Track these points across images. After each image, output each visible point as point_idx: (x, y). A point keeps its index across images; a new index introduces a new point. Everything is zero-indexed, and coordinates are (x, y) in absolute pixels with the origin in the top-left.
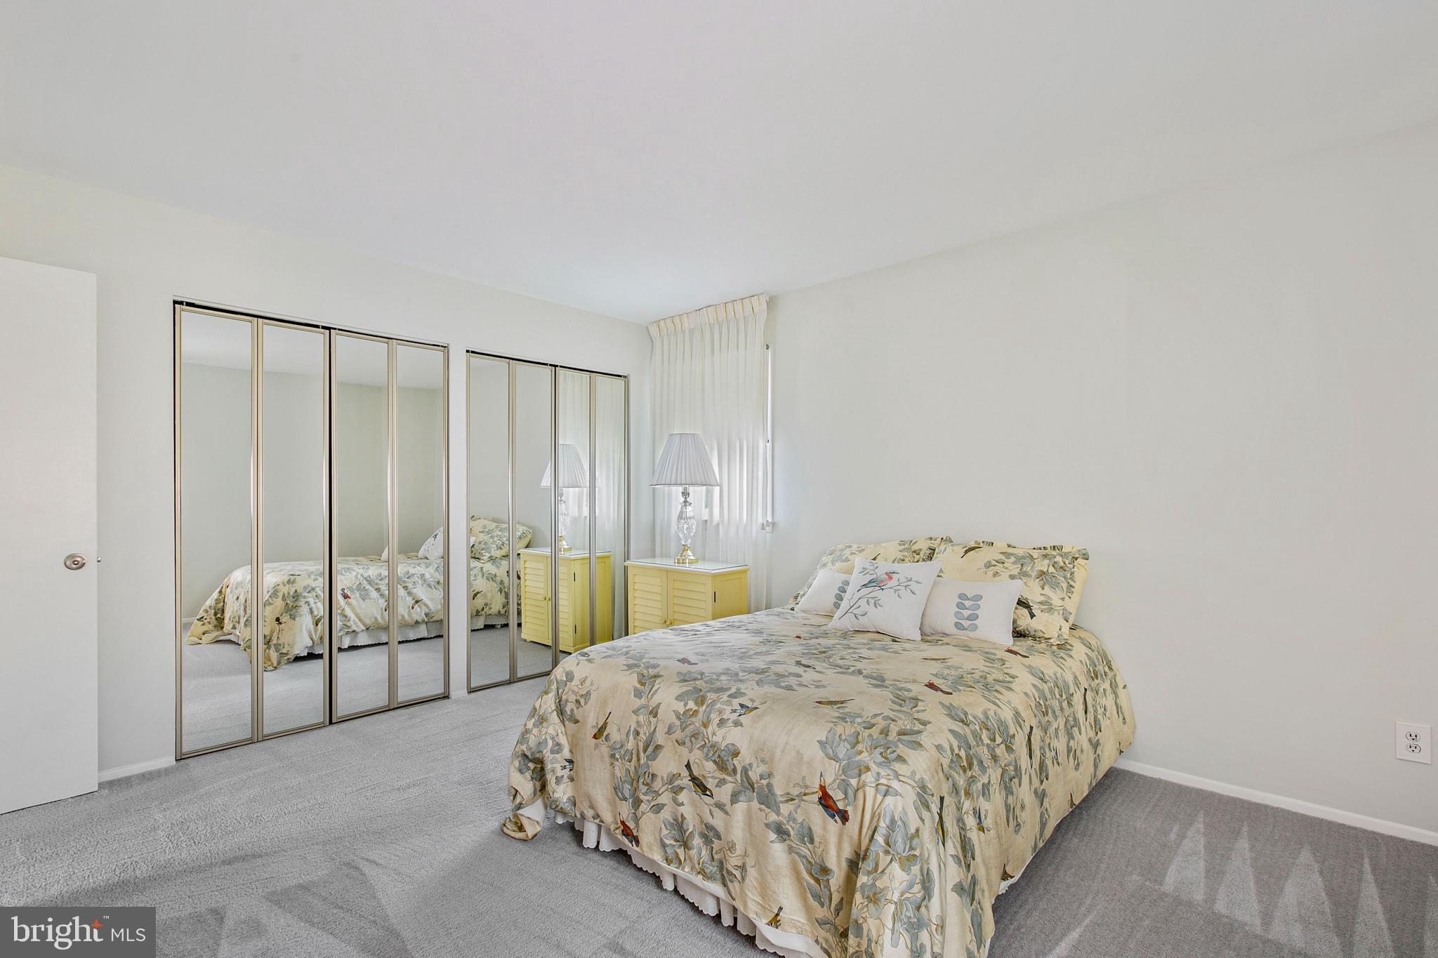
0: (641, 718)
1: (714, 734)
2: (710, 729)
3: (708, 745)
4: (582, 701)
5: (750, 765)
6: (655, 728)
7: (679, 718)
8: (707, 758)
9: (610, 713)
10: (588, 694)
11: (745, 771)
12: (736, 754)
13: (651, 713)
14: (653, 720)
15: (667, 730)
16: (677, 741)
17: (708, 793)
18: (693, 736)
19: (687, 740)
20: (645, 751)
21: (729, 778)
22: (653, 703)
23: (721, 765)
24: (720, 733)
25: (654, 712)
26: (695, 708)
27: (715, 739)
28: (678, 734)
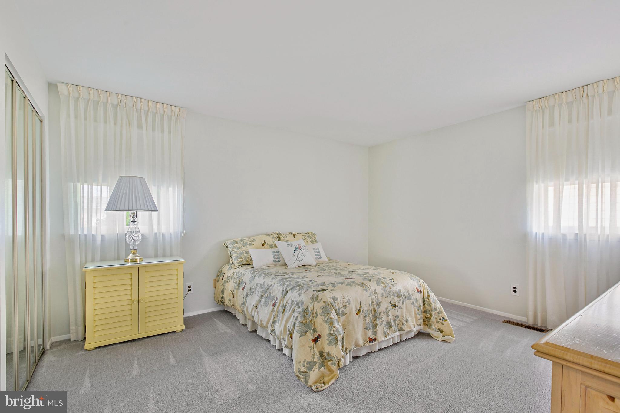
0: (373, 297)
1: (394, 289)
2: (392, 288)
3: (394, 293)
4: (347, 304)
5: (404, 292)
6: (378, 297)
7: (383, 290)
8: (395, 297)
9: (361, 302)
10: (349, 300)
11: (404, 294)
12: (401, 291)
13: (374, 293)
14: (376, 295)
15: (381, 296)
16: (385, 297)
17: (397, 306)
18: (389, 293)
19: (388, 295)
20: (377, 307)
21: (401, 298)
22: (373, 290)
23: (399, 296)
24: (395, 287)
25: (375, 293)
26: (384, 285)
27: (395, 290)
28: (385, 295)
